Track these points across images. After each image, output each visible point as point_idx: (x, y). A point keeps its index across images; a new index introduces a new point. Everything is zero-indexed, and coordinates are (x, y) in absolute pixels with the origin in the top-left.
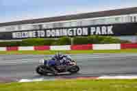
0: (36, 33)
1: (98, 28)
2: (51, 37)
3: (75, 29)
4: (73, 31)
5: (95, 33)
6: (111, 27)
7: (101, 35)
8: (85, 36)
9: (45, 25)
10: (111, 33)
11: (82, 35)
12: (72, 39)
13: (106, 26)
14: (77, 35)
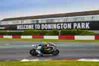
0: (34, 26)
1: (79, 24)
2: (44, 29)
3: (62, 24)
4: (60, 25)
5: (76, 27)
6: (89, 23)
7: (81, 29)
8: (69, 29)
9: (40, 21)
10: (89, 28)
11: (67, 29)
12: (60, 31)
13: (85, 22)
14: (63, 29)
